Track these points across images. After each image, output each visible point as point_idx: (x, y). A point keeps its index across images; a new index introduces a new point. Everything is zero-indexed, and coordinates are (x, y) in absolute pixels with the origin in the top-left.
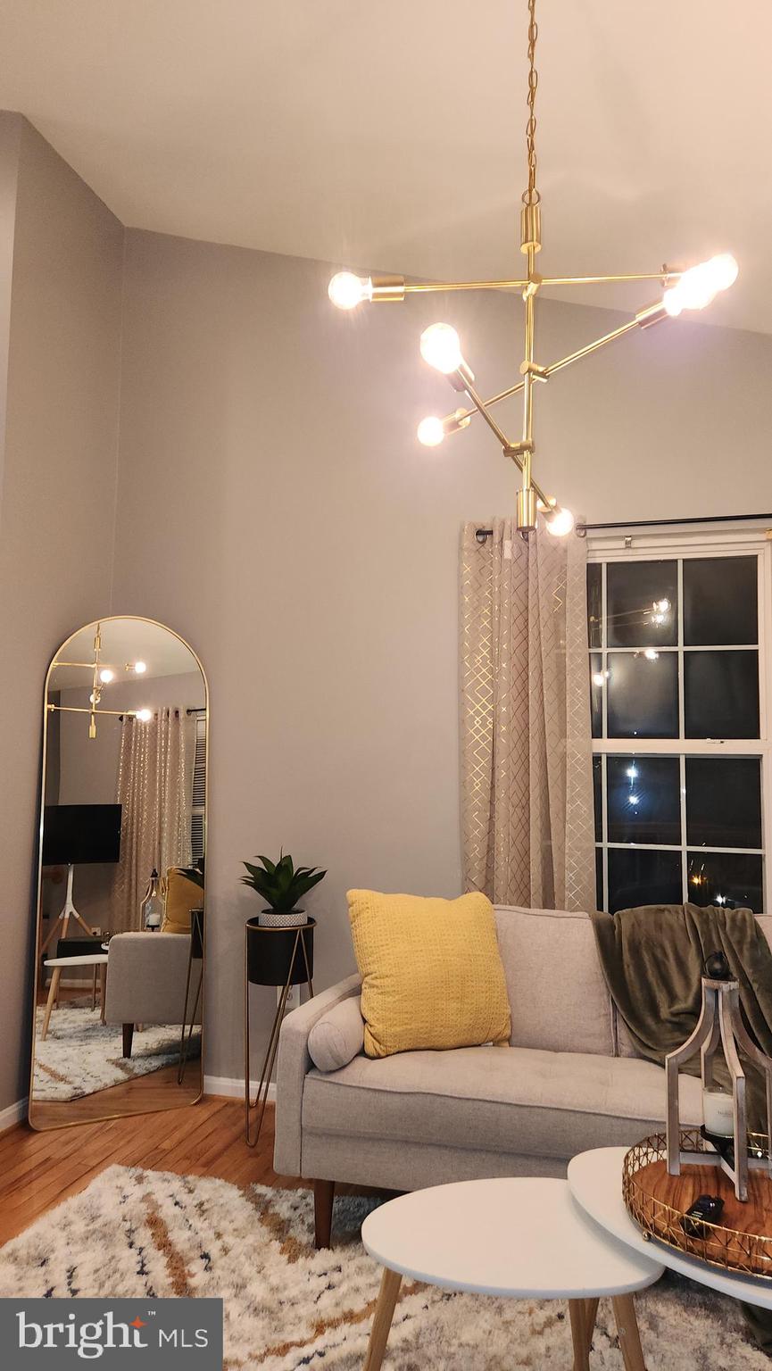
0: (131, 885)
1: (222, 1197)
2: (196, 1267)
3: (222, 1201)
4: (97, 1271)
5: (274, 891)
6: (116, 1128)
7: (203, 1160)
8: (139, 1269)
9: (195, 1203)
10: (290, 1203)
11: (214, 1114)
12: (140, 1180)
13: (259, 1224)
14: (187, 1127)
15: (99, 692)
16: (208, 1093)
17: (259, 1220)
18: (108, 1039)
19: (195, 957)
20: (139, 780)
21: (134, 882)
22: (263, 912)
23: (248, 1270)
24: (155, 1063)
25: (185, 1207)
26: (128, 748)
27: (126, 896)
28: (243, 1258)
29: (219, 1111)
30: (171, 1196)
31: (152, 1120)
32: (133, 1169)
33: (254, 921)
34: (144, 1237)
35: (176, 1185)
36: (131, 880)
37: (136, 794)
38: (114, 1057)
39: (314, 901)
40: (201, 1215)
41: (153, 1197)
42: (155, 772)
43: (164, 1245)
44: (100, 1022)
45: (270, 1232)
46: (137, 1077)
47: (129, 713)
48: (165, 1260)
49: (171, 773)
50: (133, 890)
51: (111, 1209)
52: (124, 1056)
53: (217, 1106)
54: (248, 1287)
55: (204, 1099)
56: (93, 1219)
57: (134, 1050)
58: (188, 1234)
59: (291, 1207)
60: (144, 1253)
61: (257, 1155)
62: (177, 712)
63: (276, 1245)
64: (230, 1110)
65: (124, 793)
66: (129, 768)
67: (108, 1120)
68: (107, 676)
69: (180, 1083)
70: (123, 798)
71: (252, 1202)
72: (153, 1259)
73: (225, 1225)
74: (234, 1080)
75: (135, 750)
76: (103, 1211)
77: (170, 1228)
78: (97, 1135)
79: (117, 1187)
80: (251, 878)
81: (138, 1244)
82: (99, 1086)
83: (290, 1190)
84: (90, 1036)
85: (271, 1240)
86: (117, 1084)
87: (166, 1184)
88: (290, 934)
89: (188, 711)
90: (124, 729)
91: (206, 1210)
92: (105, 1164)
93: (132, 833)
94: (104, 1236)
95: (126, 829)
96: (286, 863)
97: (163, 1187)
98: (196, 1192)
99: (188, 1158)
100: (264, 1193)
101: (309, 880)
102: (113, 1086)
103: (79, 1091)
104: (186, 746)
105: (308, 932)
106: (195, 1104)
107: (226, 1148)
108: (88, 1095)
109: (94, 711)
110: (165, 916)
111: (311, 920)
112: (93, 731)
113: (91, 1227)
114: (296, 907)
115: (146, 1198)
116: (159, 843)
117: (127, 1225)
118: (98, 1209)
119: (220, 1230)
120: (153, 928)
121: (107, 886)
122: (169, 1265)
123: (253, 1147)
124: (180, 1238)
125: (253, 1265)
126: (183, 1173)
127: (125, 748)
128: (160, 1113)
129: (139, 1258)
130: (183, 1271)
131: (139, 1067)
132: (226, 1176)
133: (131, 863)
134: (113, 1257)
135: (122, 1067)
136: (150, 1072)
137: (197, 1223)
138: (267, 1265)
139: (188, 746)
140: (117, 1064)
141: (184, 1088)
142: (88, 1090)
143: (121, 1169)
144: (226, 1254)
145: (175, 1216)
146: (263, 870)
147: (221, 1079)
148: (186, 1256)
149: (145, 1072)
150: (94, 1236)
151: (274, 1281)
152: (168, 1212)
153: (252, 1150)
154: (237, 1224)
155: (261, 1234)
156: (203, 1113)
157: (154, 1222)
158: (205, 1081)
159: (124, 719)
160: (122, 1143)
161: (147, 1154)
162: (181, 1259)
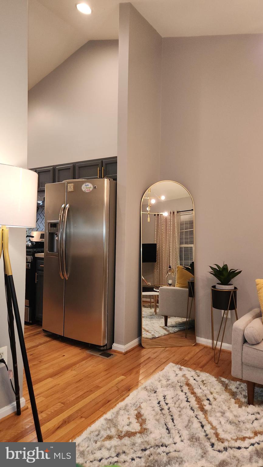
0: (160, 270)
1: (210, 380)
2: (206, 403)
3: (210, 381)
4: (173, 398)
5: (222, 277)
6: (169, 350)
7: (200, 365)
8: (186, 400)
9: (201, 380)
10: (235, 386)
11: (201, 350)
12: (180, 369)
13: (225, 392)
14: (192, 353)
15: (150, 207)
16: (198, 342)
17: (225, 390)
18: (158, 319)
19: (190, 297)
20: (162, 236)
21: (161, 269)
22: (217, 284)
23: (225, 408)
24: (176, 329)
25: (198, 381)
26: (158, 225)
27: (159, 273)
28: (222, 403)
29: (202, 349)
30: (192, 376)
31: (180, 349)
32: (177, 365)
33: (214, 287)
34: (186, 389)
35: (193, 373)
36: (160, 268)
37: (161, 240)
38: (162, 326)
39: (236, 281)
40: (204, 385)
41: (186, 376)
42: (167, 233)
43: (193, 393)
44: (154, 313)
45: (230, 395)
46: (171, 333)
47: (161, 214)
48: (194, 398)
49: (173, 233)
50: (161, 272)
51: (173, 379)
52: (165, 326)
53: (202, 348)
54: (226, 413)
55: (197, 345)
56: (168, 380)
57: (168, 324)
58: (201, 391)
59: (236, 388)
60: (187, 395)
61: (219, 367)
62: (174, 212)
63: (233, 401)
64: (206, 350)
65: (157, 240)
66: (158, 232)
67: (166, 347)
68: (153, 201)
69: (186, 337)
70: (156, 242)
71: (221, 383)
72: (190, 397)
73: (212, 390)
74: (207, 339)
75: (160, 226)
76: (170, 378)
77: (194, 388)
78: (163, 352)
79: (173, 371)
80: (213, 272)
81: (184, 391)
82: (160, 335)
83: (234, 381)
84: (152, 318)
85: (231, 398)
86: (165, 335)
87: (189, 372)
88: (229, 292)
89: (178, 212)
90: (156, 218)
91: (205, 384)
92: (167, 362)
93: (160, 253)
94: (173, 387)
95: (158, 252)
96: (225, 267)
97: (189, 373)
98: (200, 376)
99: (195, 364)
100: (225, 381)
101: (234, 274)
102: (164, 336)
103: (154, 336)
104: (177, 224)
105: (235, 293)
106: (194, 346)
107: (207, 363)
108: (156, 338)
109: (149, 213)
110: (176, 282)
111: (235, 288)
112: (149, 220)
113: (168, 383)
114: (230, 283)
115: (184, 376)
116: (169, 256)
117: (179, 384)
118: (169, 377)
119: (212, 391)
120: (170, 285)
121: (152, 270)
122: (196, 400)
123: (217, 363)
124: (198, 391)
125: (226, 406)
126: (195, 369)
127: (157, 225)
128: (182, 347)
129: (186, 396)
130: (201, 403)
131: (172, 330)
132: (210, 372)
133: (160, 263)
134: (177, 394)
135: (165, 329)
136: (175, 332)
137: (203, 387)
138: (231, 407)
139: (178, 225)
140: (163, 328)
141: (188, 339)
142: (157, 336)
143: (174, 365)
144: (215, 400)
145: (195, 384)
146: (217, 269)
147: (201, 338)
148: (201, 398)
149: (173, 332)
150: (170, 386)
151: (235, 413)
152: (192, 382)
153: (216, 365)
154: (217, 390)
155: (226, 396)
156: (197, 349)
157: (188, 385)
158: (197, 338)
159: (156, 215)
160: (172, 356)
161: (181, 361)
162: (200, 399)
